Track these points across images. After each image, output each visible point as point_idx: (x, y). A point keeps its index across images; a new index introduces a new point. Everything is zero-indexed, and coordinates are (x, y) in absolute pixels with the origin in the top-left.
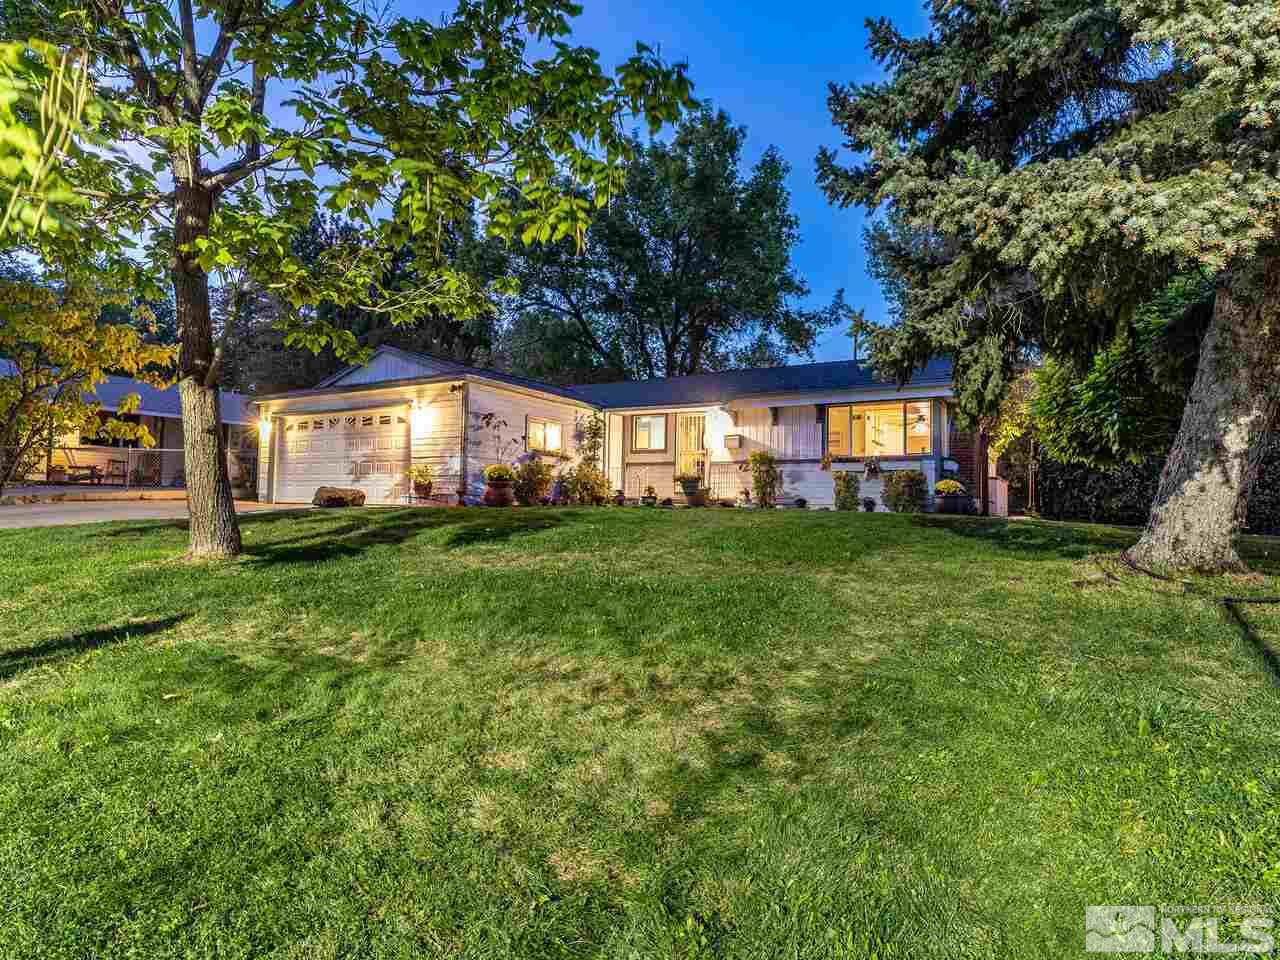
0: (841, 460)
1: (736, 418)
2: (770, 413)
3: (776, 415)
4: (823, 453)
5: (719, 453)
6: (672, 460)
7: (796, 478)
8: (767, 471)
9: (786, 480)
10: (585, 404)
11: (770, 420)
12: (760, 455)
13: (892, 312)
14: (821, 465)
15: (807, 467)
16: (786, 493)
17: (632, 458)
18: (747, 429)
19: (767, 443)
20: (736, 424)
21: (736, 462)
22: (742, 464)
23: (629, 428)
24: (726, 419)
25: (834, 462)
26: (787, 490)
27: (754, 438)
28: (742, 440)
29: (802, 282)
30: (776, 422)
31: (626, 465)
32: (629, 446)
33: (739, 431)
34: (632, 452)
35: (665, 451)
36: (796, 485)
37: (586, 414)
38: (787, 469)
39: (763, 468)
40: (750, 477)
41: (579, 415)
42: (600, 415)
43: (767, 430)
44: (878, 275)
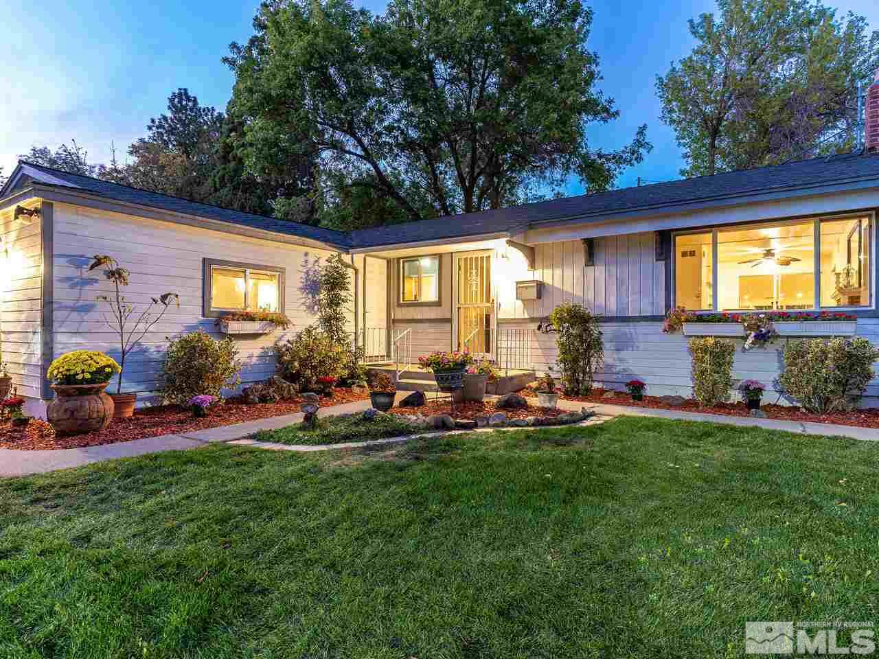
0: (701, 318)
1: (532, 255)
2: (582, 247)
3: (591, 248)
4: (667, 306)
5: (509, 305)
6: (448, 316)
7: (622, 344)
8: (580, 336)
9: (607, 346)
10: (318, 243)
11: (581, 258)
12: (569, 311)
13: (685, 156)
14: (664, 325)
15: (642, 328)
16: (609, 366)
17: (399, 314)
18: (548, 272)
19: (578, 293)
20: (532, 265)
21: (532, 320)
22: (543, 324)
23: (395, 274)
24: (518, 257)
25: (687, 321)
26: (610, 361)
27: (557, 284)
28: (541, 287)
29: (611, 102)
30: (591, 259)
31: (392, 323)
32: (394, 298)
33: (538, 275)
34: (399, 305)
35: (438, 304)
36: (623, 354)
37: (322, 256)
38: (608, 329)
39: (574, 332)
40: (554, 341)
41: (311, 259)
42: (346, 258)
43: (578, 273)
44: (672, 121)
